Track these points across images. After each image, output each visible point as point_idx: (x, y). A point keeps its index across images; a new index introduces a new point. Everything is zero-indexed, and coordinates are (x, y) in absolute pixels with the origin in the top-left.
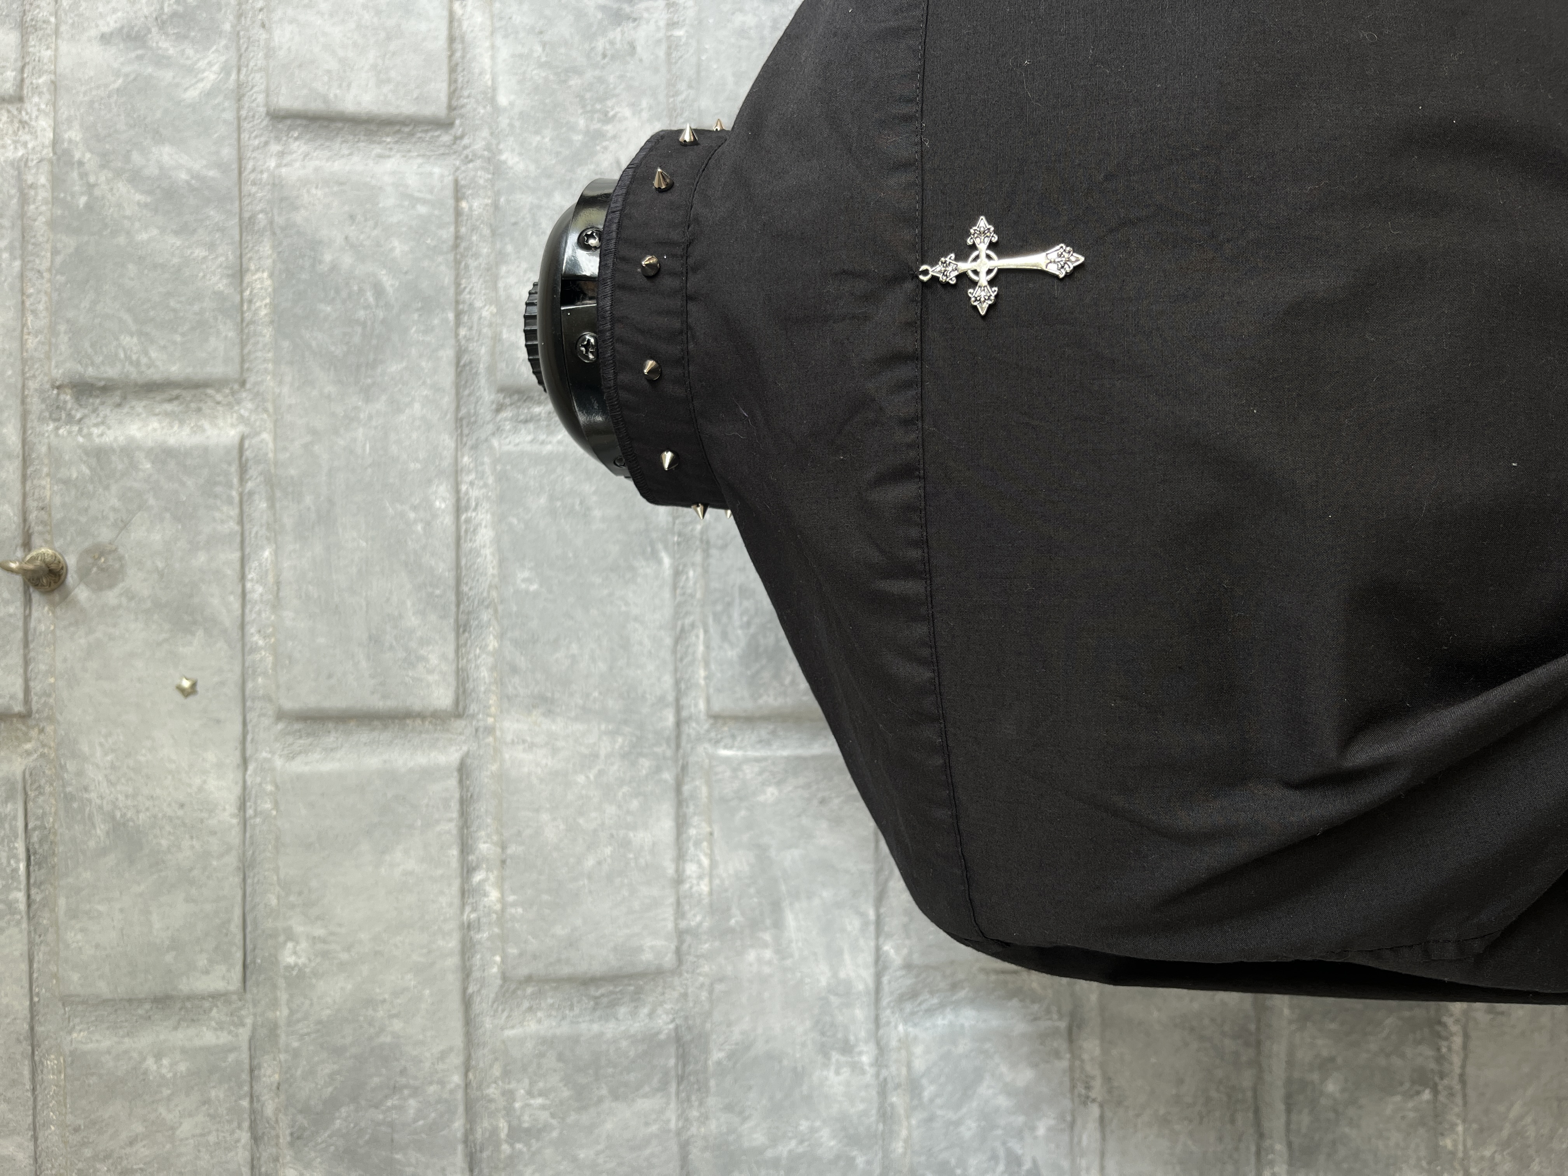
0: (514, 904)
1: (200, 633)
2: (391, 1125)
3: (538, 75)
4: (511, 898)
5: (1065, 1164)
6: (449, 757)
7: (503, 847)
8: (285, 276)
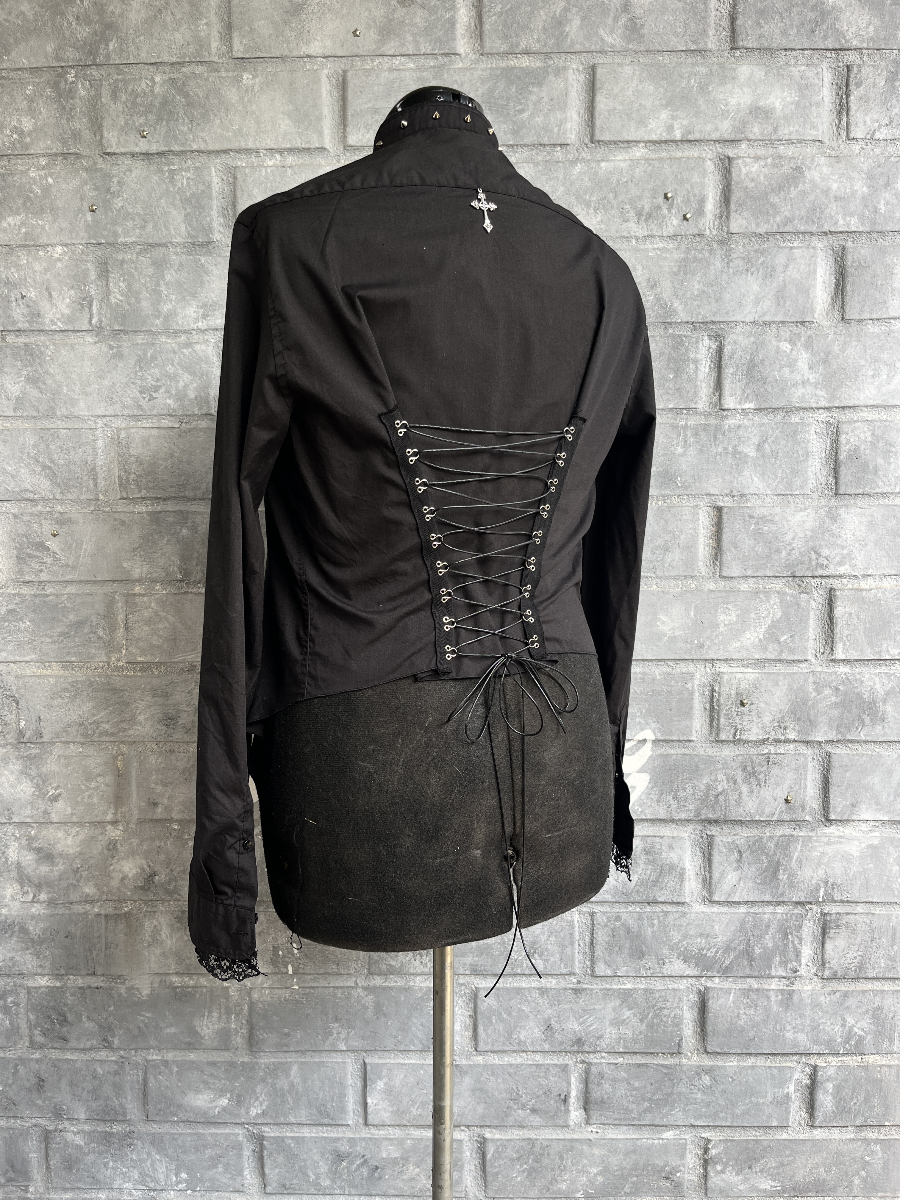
0: (266, 172)
1: (379, 38)
2: (177, 120)
3: (614, 179)
4: (269, 170)
5: (155, 412)
6: (328, 145)
7: (289, 167)
8: (527, 72)
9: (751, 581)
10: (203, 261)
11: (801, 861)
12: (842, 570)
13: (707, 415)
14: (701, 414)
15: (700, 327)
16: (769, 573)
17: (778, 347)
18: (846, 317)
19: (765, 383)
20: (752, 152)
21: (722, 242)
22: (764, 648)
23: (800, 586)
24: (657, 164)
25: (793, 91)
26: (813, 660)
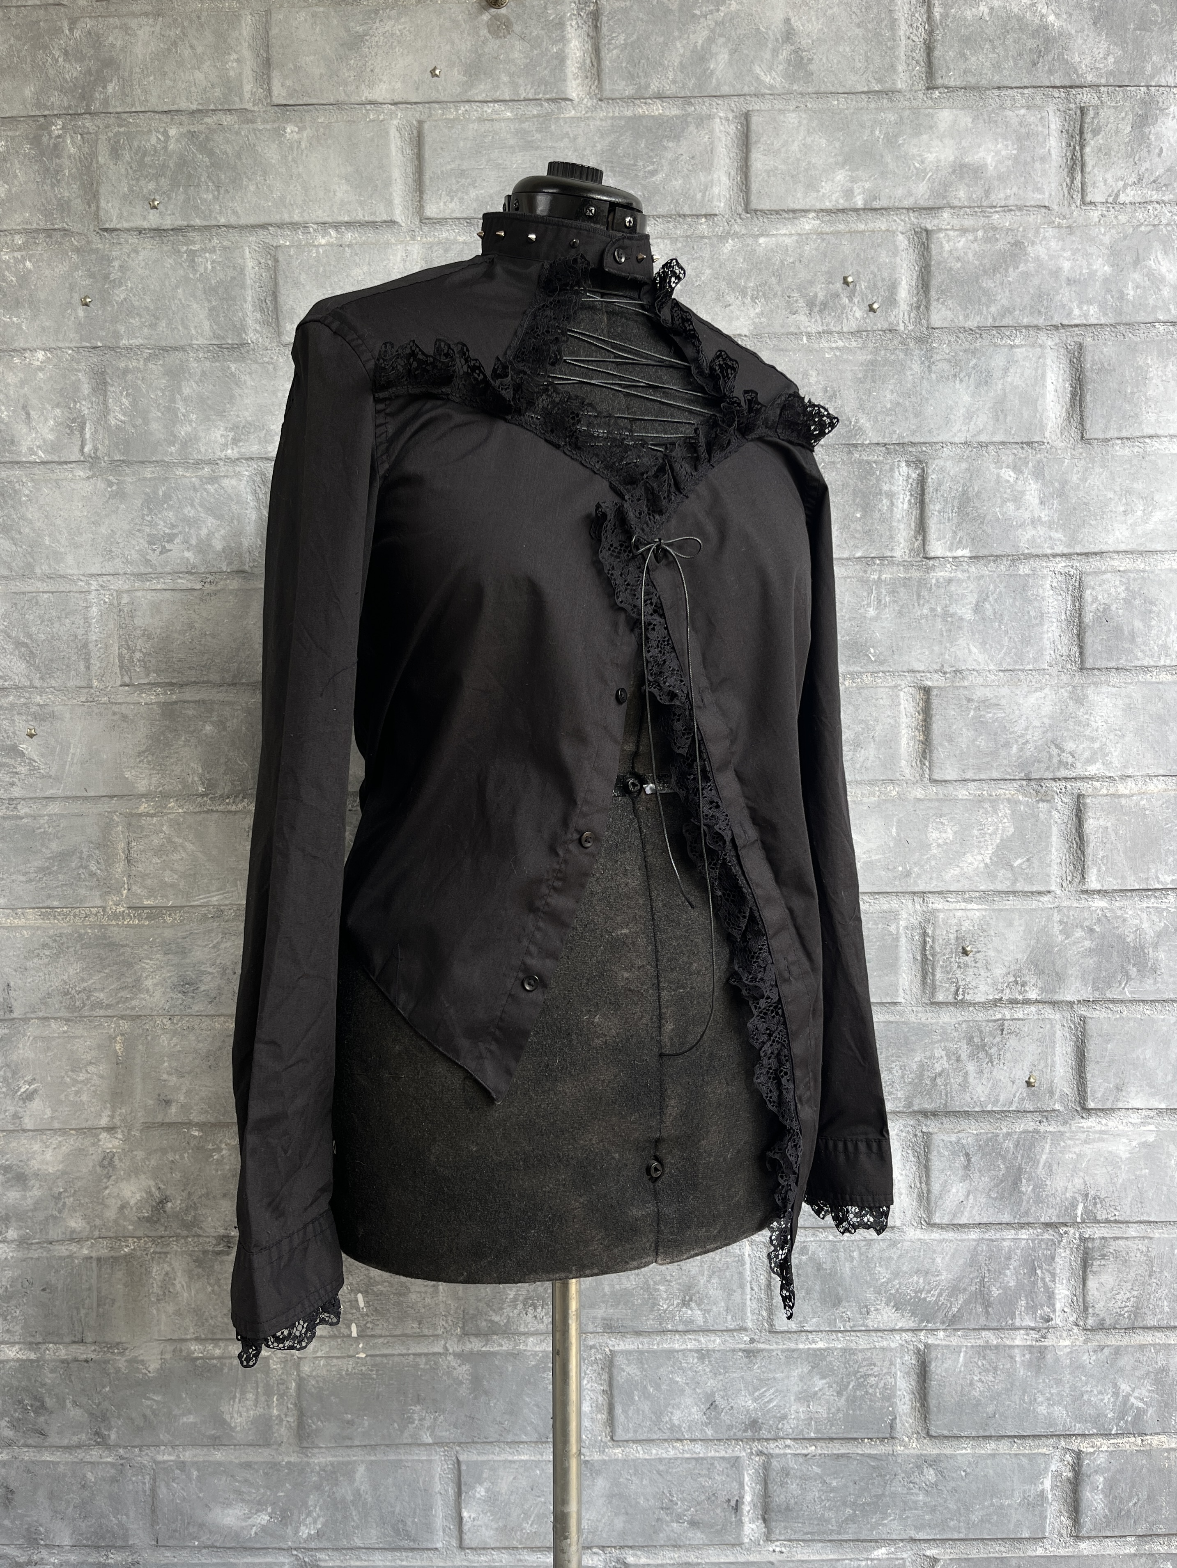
0: (318, 252)
1: (465, 79)
2: (199, 185)
3: (777, 259)
4: (321, 251)
5: (168, 569)
6: (399, 215)
7: (348, 246)
8: (660, 122)
9: (971, 785)
10: (233, 369)
11: (1050, 1166)
12: (1092, 770)
13: (906, 565)
14: (899, 564)
15: (895, 450)
16: (995, 775)
17: (998, 476)
18: (1087, 436)
19: (982, 523)
20: (955, 222)
21: (921, 340)
22: (992, 876)
23: (1037, 792)
24: (832, 239)
25: (1010, 142)
26: (1058, 892)
